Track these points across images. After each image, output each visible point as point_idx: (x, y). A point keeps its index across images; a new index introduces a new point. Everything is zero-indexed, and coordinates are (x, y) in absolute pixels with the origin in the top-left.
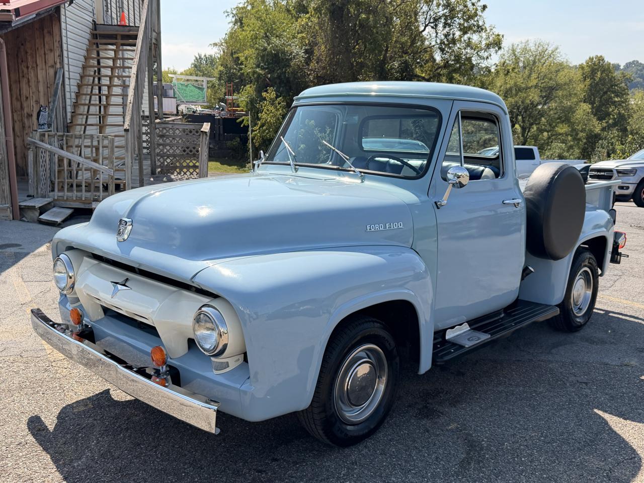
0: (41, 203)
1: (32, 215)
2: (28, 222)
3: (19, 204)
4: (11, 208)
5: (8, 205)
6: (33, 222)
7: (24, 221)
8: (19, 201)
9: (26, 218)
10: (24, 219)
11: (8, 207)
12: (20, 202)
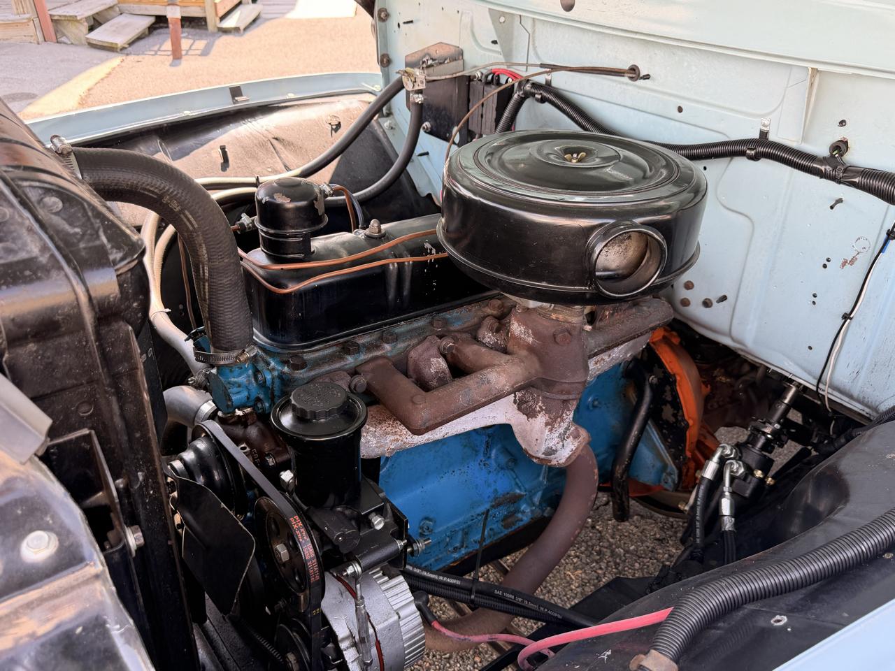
0: (91, 9)
1: (77, 31)
2: (72, 44)
3: (50, 12)
4: (37, 21)
5: (27, 16)
6: (81, 45)
7: (65, 43)
8: (49, 6)
9: (67, 37)
10: (64, 39)
11: (29, 19)
12: (49, 10)
